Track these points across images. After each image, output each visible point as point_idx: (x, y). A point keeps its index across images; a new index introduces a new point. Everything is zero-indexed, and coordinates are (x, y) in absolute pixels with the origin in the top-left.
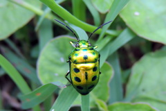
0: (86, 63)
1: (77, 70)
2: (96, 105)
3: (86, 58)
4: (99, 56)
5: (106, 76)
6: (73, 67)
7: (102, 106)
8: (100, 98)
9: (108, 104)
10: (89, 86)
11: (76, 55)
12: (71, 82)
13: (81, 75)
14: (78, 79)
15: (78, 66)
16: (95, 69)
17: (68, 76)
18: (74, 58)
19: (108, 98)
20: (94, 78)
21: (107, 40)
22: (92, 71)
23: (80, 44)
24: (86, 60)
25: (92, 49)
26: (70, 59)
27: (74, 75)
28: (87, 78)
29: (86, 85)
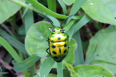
0: (59, 42)
1: (54, 47)
2: (66, 67)
3: (59, 39)
4: (68, 37)
5: (72, 48)
6: (51, 45)
7: (70, 68)
8: (68, 62)
9: (73, 66)
10: (62, 57)
11: (53, 37)
12: (50, 54)
13: (57, 50)
14: (54, 53)
15: (55, 44)
16: (65, 46)
17: (48, 51)
18: (52, 39)
19: (74, 62)
20: (65, 51)
21: (72, 23)
22: (63, 47)
23: (55, 30)
24: (59, 40)
25: (63, 33)
26: (49, 39)
27: (52, 50)
28: (60, 51)
29: (60, 56)
